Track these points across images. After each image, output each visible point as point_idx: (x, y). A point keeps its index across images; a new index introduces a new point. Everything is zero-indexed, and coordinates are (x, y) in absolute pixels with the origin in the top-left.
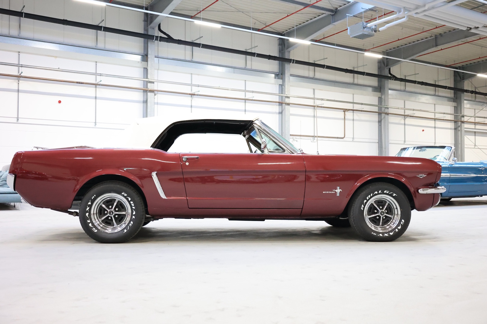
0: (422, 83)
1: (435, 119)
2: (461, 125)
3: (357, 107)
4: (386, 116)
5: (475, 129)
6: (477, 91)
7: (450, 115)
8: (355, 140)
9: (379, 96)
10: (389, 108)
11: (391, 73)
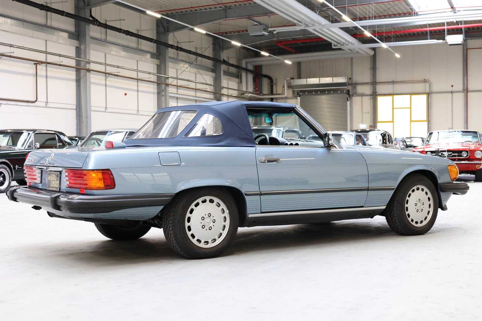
0: (128, 33)
1: (138, 80)
2: (165, 88)
3: (51, 59)
4: (88, 73)
5: (177, 94)
6: (179, 46)
7: (153, 75)
8: (50, 105)
9: (78, 46)
10: (91, 63)
11: (93, 15)
